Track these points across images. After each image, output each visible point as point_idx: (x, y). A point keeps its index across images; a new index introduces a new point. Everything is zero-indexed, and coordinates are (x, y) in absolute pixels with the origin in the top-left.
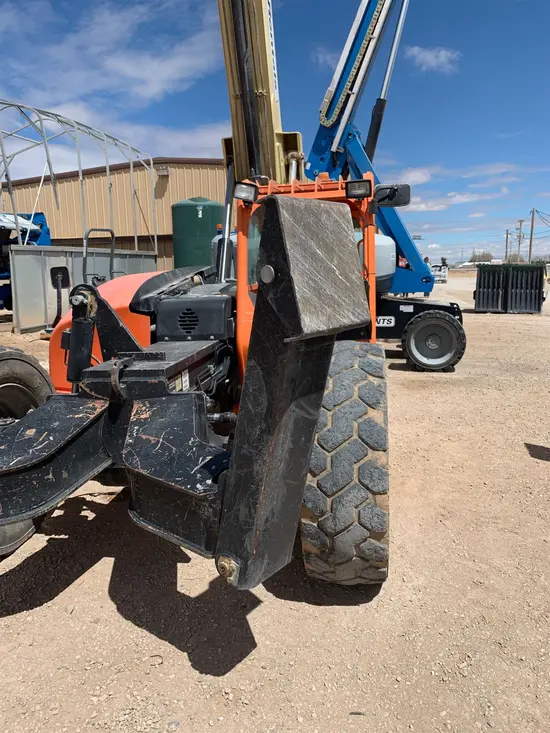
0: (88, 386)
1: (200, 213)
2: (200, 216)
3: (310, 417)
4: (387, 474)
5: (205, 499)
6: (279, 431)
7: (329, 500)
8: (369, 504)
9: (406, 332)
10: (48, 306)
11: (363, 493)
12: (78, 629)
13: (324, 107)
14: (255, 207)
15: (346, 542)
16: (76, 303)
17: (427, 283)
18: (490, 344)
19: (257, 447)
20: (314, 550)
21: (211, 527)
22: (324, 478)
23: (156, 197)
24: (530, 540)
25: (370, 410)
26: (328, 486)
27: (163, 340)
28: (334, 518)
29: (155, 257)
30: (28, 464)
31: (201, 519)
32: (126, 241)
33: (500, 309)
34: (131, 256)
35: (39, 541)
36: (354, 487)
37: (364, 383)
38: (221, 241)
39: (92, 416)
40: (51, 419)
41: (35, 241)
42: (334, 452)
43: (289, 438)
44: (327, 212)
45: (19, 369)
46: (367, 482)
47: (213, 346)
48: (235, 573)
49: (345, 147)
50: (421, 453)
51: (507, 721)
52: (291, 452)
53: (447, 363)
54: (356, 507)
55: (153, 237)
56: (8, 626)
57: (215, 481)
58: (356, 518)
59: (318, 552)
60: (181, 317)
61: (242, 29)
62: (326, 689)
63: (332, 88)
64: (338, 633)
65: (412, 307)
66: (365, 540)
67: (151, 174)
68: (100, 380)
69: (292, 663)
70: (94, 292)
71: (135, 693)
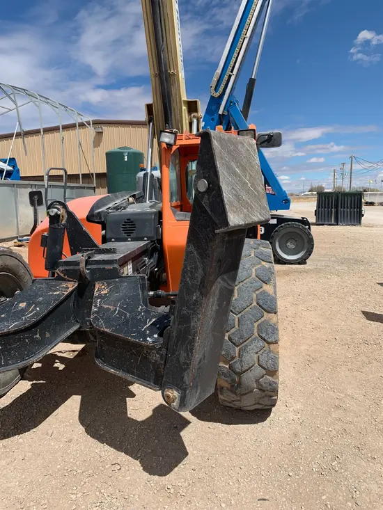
0: (62, 272)
1: (126, 157)
2: (126, 160)
3: (229, 287)
4: (277, 329)
5: (153, 348)
6: (210, 297)
7: (237, 349)
8: (265, 351)
9: (273, 237)
10: (19, 222)
11: (261, 343)
12: (57, 447)
13: (214, 84)
14: (174, 148)
15: (249, 379)
16: (52, 214)
17: (286, 203)
18: (328, 246)
19: (193, 309)
20: (226, 385)
21: (158, 368)
22: (233, 334)
23: (94, 147)
24: (371, 376)
25: (264, 285)
26: (236, 339)
27: (111, 241)
28: (241, 361)
29: (94, 188)
30: (22, 327)
31: (150, 362)
32: (74, 177)
33: (333, 222)
34: (78, 188)
35: (24, 386)
36: (255, 339)
37: (259, 266)
38: (146, 175)
39: (66, 293)
40: (36, 296)
41: (9, 177)
42: (240, 315)
43: (216, 302)
44: (241, 143)
45: (10, 262)
46: (264, 335)
47: (147, 244)
48: (177, 400)
49: (228, 111)
50: (289, 319)
51: (368, 500)
52: (217, 311)
53: (302, 257)
54: (256, 353)
55: (92, 174)
56: (5, 447)
57: (160, 335)
58: (256, 362)
59: (229, 386)
60: (123, 225)
61: (159, 28)
62: (239, 484)
63: (219, 71)
64: (244, 443)
65: (276, 220)
66: (263, 377)
67: (91, 131)
68: (72, 267)
69: (214, 466)
70: (65, 207)
71: (103, 491)
